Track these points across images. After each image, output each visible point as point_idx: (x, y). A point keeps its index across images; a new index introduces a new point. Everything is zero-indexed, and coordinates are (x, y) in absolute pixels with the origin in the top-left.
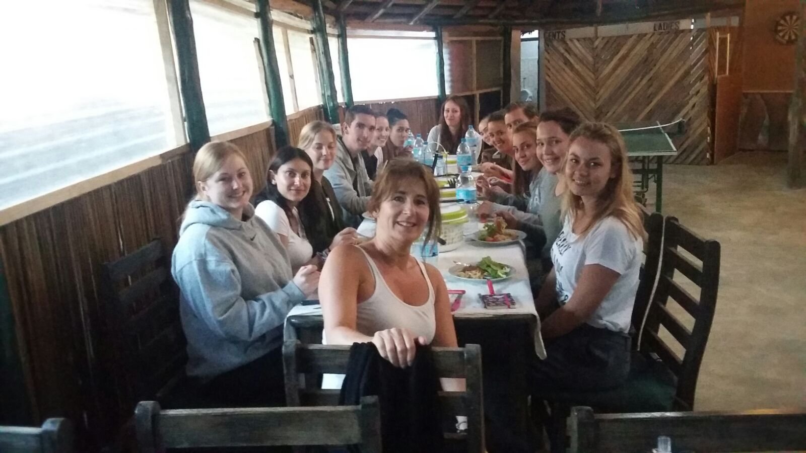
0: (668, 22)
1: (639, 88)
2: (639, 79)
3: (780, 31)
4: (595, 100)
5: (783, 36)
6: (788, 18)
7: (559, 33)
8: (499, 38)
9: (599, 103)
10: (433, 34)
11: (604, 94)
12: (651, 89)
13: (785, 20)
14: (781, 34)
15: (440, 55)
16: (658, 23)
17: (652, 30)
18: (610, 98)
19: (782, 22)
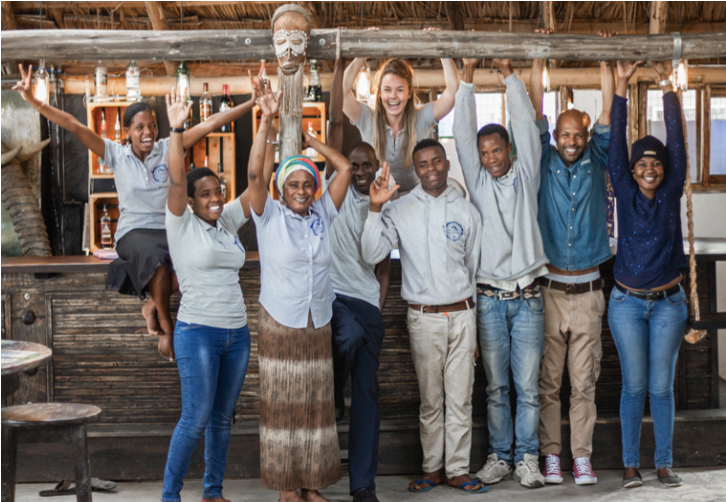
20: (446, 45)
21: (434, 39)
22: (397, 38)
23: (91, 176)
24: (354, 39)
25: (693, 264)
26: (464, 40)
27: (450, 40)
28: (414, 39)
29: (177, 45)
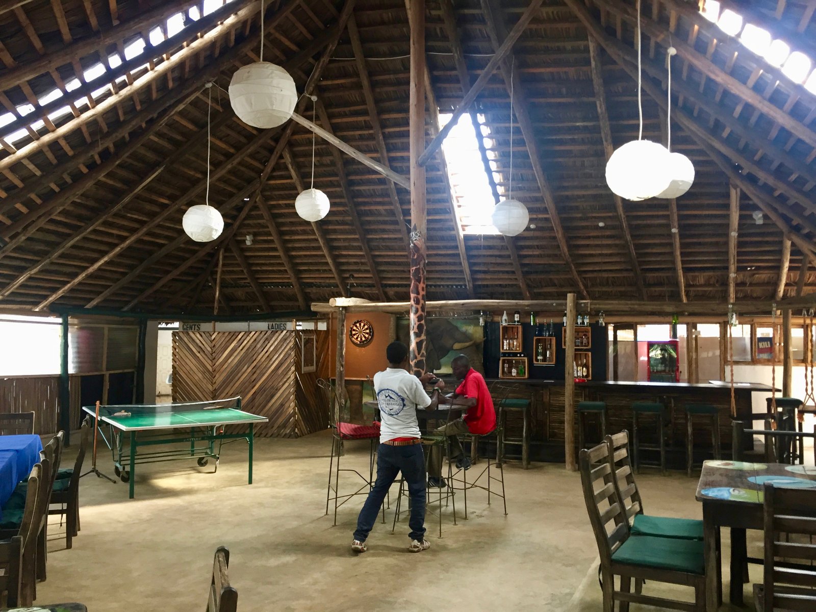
0: (278, 323)
1: (246, 374)
2: (246, 367)
3: (355, 335)
4: (213, 384)
5: (357, 338)
6: (358, 325)
7: (195, 325)
8: (137, 327)
9: (215, 386)
10: (60, 320)
11: (219, 378)
12: (255, 376)
13: (356, 326)
14: (355, 337)
15: (64, 339)
16: (271, 324)
17: (267, 329)
18: (224, 382)
19: (355, 328)
20: (632, 306)
21: (627, 304)
22: (612, 304)
23: (501, 351)
24: (596, 304)
25: (733, 394)
26: (639, 305)
27: (633, 304)
28: (619, 304)
29: (528, 306)
